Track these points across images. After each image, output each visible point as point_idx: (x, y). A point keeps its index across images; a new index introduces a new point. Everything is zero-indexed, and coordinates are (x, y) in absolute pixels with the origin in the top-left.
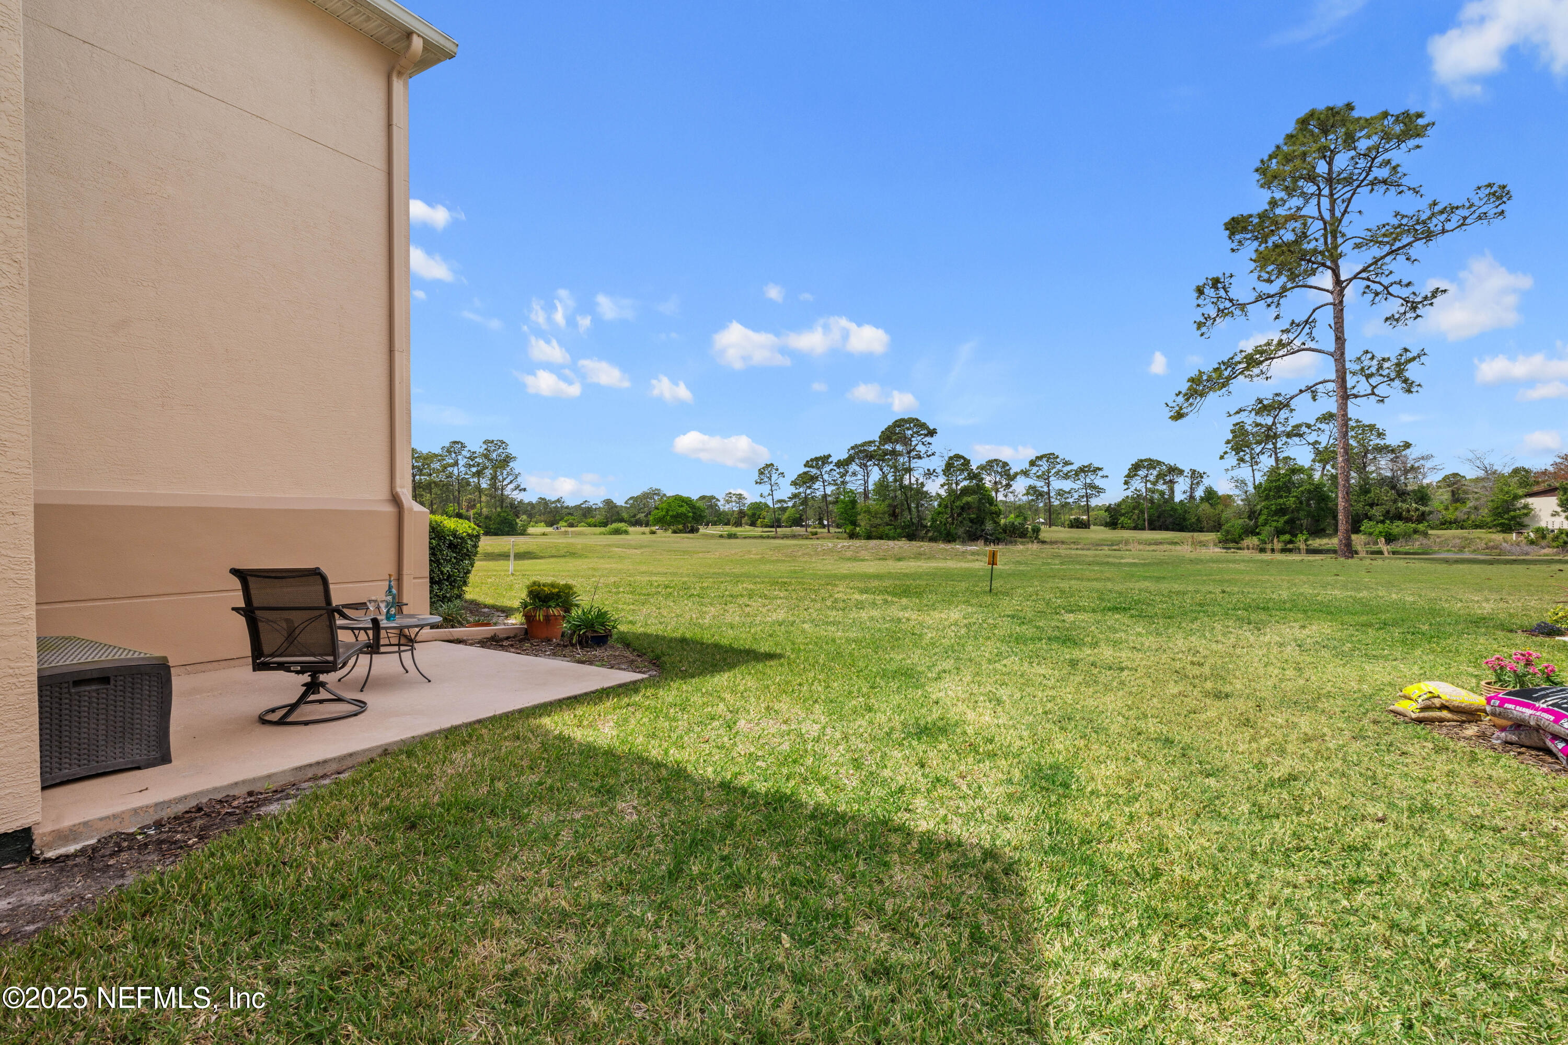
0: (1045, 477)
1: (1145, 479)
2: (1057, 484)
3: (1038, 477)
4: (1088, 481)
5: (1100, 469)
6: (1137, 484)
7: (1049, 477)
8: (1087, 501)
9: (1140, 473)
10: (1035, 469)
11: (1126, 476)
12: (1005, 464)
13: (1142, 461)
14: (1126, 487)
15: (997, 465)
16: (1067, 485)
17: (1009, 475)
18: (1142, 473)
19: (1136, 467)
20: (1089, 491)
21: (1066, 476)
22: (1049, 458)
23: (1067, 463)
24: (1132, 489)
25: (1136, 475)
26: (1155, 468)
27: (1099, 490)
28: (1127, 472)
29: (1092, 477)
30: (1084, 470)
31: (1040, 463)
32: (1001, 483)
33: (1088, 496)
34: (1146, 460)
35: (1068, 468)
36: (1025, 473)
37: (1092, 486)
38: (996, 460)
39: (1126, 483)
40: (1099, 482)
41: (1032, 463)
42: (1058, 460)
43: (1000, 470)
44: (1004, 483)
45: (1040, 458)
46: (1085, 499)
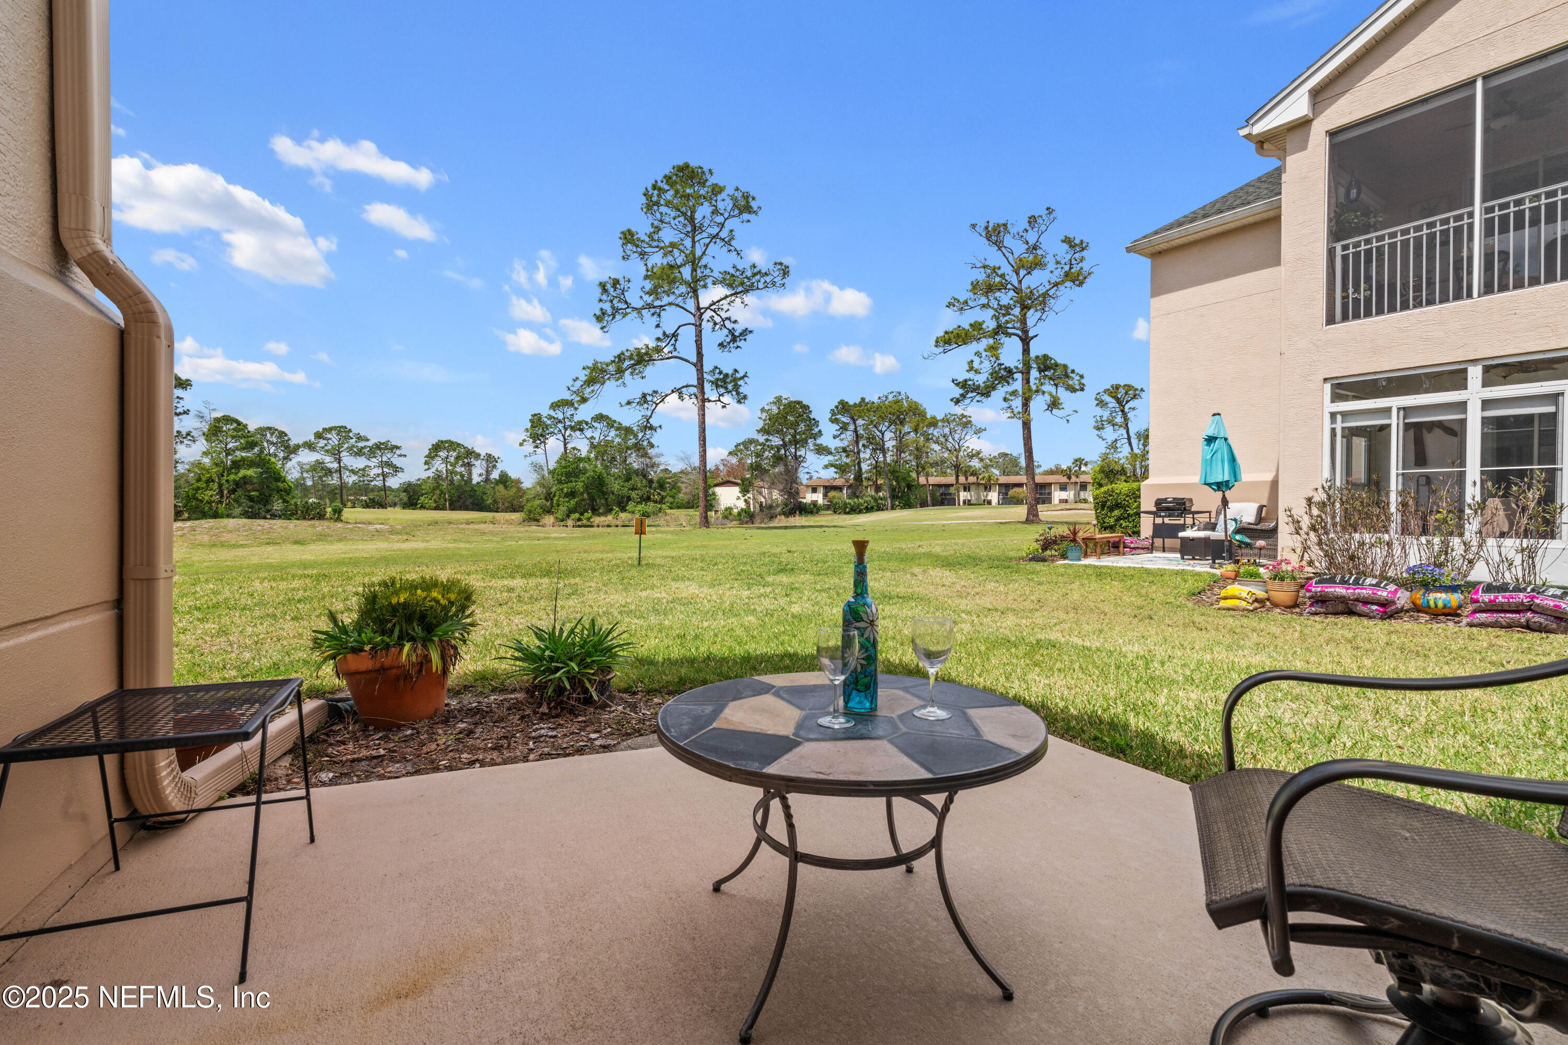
0: (336, 454)
1: (446, 460)
2: (348, 460)
3: (327, 451)
4: (385, 459)
5: (398, 448)
6: (439, 465)
7: (339, 452)
8: (384, 480)
9: (441, 454)
10: (322, 443)
11: (426, 457)
12: (282, 434)
13: (442, 442)
14: (427, 467)
15: (272, 435)
16: (359, 463)
17: (287, 447)
18: (443, 454)
19: (437, 447)
20: (385, 470)
21: (359, 453)
22: (340, 431)
23: (360, 438)
24: (433, 470)
25: (437, 455)
26: (454, 450)
27: (397, 470)
28: (427, 452)
29: (389, 455)
30: (380, 447)
31: (329, 436)
32: (276, 456)
33: (384, 476)
34: (446, 442)
35: (361, 444)
36: (310, 446)
37: (389, 464)
38: (269, 429)
39: (426, 463)
40: (396, 461)
41: (319, 436)
42: (351, 435)
43: (275, 440)
44: (281, 455)
45: (329, 430)
46: (381, 478)
